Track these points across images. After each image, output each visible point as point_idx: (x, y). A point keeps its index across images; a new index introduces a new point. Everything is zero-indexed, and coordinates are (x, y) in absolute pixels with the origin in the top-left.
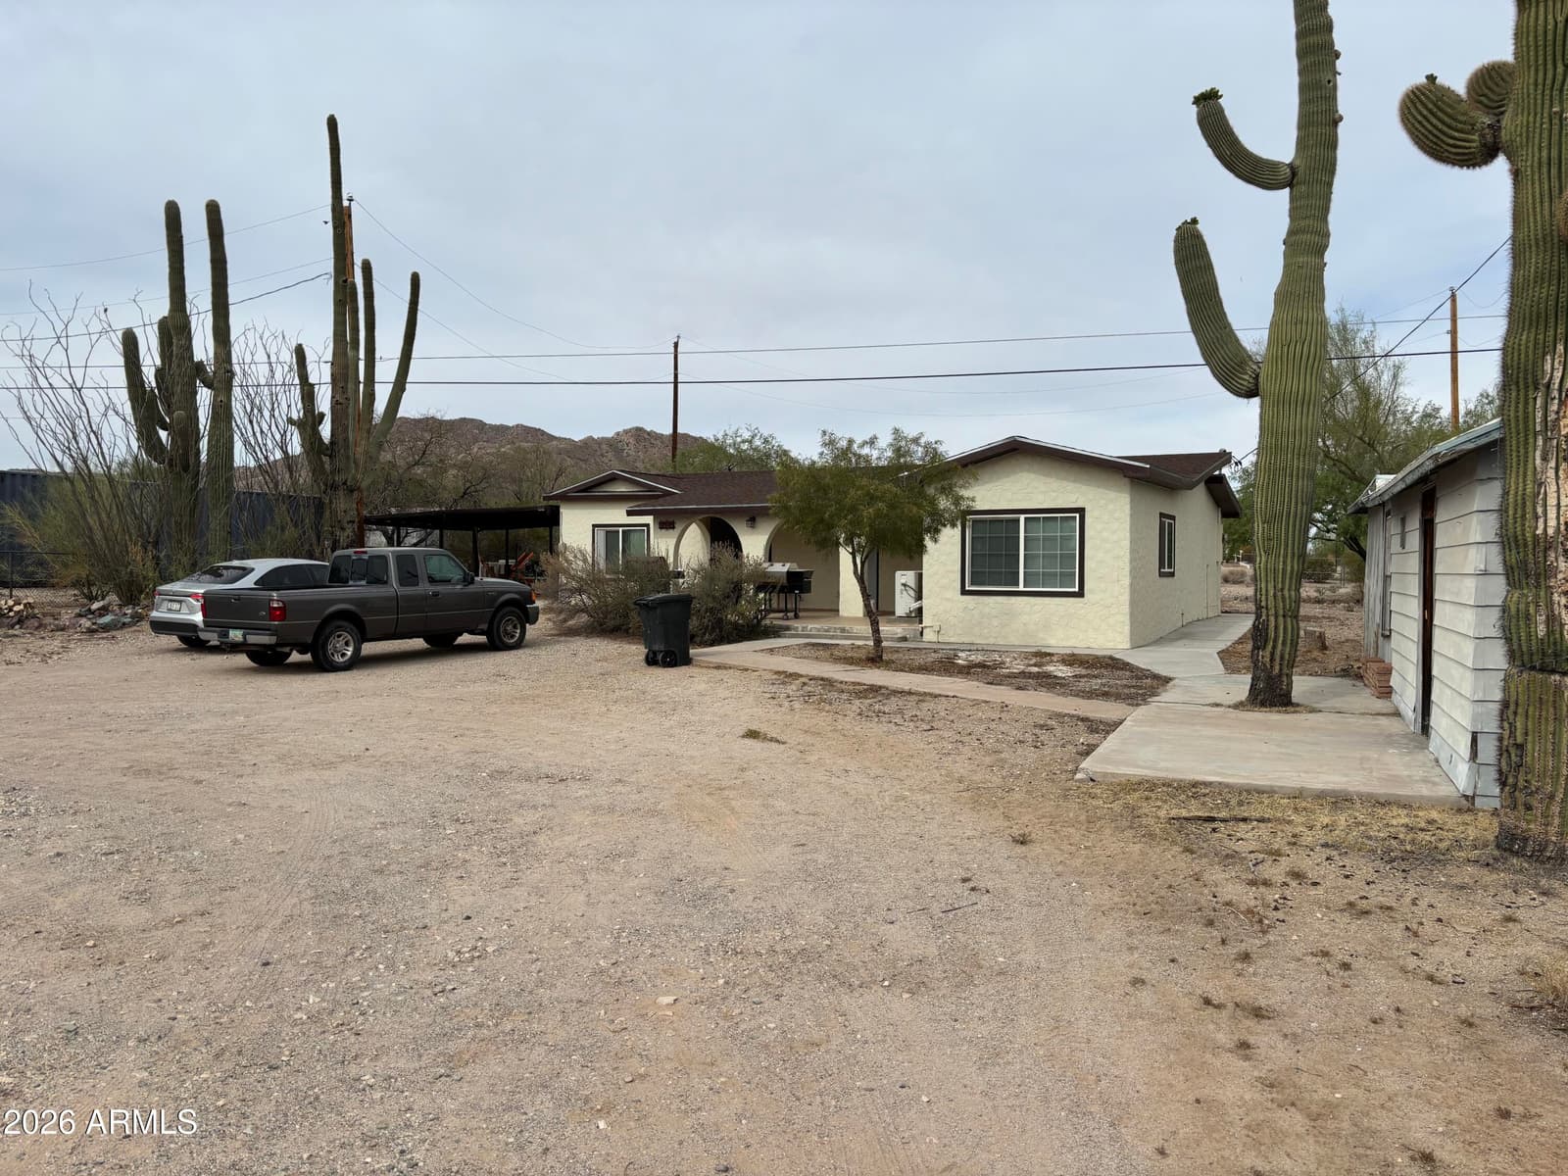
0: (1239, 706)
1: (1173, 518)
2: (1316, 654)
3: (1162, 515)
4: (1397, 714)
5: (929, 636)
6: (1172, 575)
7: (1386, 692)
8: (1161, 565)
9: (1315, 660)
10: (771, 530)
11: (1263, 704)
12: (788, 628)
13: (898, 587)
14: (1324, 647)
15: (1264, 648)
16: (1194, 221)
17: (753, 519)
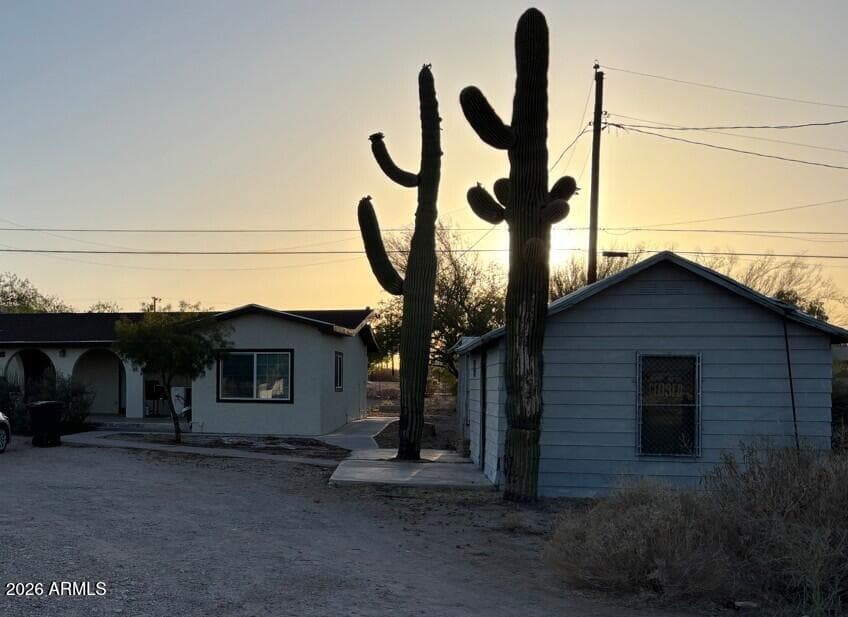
0: (392, 460)
1: (341, 354)
2: (430, 437)
3: (336, 353)
4: (473, 463)
5: (196, 429)
6: (341, 390)
7: (467, 454)
8: (336, 385)
9: (429, 441)
10: (77, 357)
11: (405, 459)
12: (99, 425)
13: (173, 398)
14: (434, 435)
15: (406, 429)
16: (369, 198)
17: (63, 349)
